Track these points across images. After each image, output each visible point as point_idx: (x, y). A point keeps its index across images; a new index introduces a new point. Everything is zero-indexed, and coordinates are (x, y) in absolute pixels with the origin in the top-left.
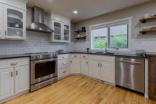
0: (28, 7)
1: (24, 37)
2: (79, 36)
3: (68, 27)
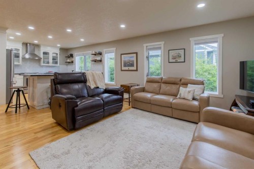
0: (23, 44)
1: (21, 63)
2: (68, 61)
3: (57, 54)
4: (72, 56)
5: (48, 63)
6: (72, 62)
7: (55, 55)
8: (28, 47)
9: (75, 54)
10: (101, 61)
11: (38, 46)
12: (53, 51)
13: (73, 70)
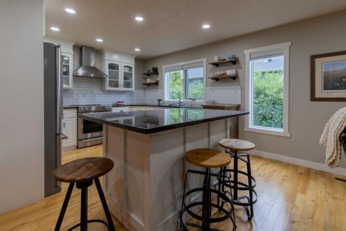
0: (75, 47)
1: (71, 85)
2: (149, 81)
3: (130, 68)
4: (156, 71)
5: (117, 85)
6: (157, 83)
7: (127, 70)
8: (84, 53)
9: (163, 67)
10: (234, 78)
11: (99, 52)
12: (124, 62)
13: (160, 98)
